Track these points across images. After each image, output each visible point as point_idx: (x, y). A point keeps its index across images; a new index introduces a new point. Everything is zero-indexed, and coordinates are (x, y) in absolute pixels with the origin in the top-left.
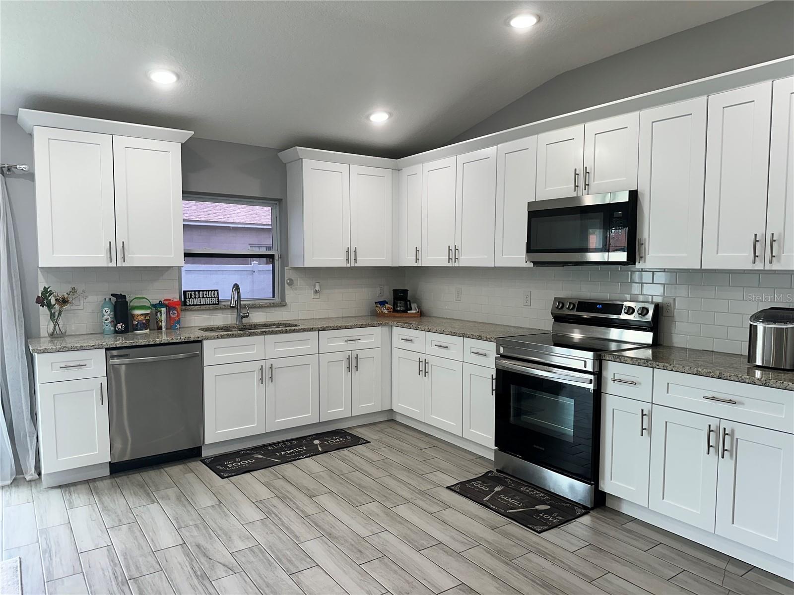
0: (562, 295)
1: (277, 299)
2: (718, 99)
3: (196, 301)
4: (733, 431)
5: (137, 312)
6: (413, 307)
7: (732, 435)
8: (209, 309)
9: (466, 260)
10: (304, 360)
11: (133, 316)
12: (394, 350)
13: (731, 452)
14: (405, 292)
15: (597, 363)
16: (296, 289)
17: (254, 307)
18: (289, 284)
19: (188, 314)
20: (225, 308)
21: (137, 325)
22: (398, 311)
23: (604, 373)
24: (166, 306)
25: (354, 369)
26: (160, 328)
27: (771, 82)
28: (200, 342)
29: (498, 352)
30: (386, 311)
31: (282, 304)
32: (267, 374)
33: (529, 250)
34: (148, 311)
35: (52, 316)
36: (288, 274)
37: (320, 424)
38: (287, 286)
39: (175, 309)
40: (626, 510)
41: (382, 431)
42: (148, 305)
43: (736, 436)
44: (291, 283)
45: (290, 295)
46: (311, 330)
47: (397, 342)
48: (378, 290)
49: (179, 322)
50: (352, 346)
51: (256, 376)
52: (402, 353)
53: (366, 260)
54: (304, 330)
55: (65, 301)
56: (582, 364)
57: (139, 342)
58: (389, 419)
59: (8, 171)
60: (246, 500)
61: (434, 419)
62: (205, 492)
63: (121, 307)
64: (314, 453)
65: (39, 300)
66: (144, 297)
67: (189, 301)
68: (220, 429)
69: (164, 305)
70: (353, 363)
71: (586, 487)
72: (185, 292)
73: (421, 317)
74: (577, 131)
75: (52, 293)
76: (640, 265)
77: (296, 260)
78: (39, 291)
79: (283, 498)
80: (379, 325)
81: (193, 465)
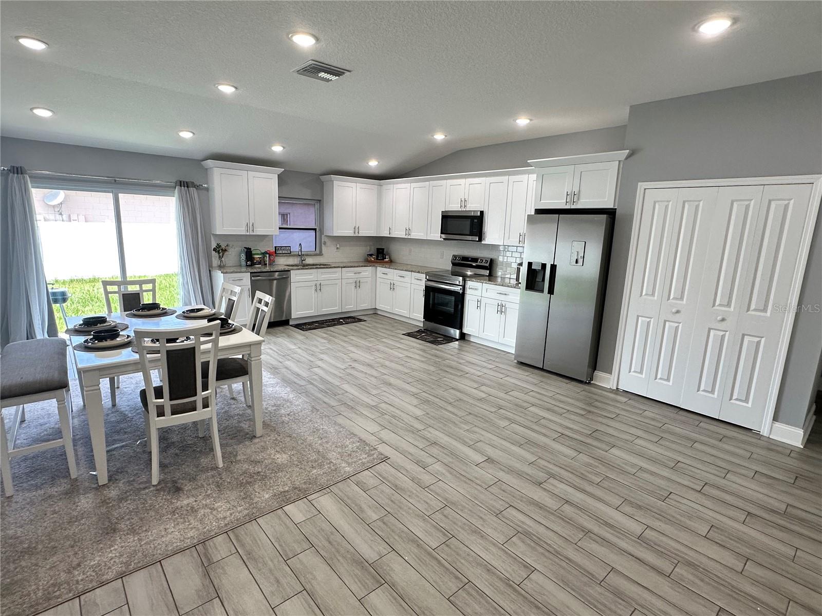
0: (456, 253)
1: (318, 252)
2: (512, 179)
3: (280, 252)
5: (256, 256)
6: (387, 257)
8: (287, 256)
9: (415, 235)
10: (335, 282)
11: (254, 258)
12: (378, 278)
13: (505, 313)
14: (383, 249)
15: (463, 282)
16: (328, 247)
17: (307, 255)
19: (277, 257)
20: (294, 256)
21: (256, 263)
22: (379, 260)
23: (466, 286)
24: (268, 254)
25: (358, 287)
26: (266, 264)
28: (289, 270)
29: (426, 278)
30: (373, 259)
31: (321, 254)
32: (318, 288)
33: (442, 233)
34: (261, 256)
35: (220, 257)
36: (323, 238)
37: (342, 313)
38: (323, 245)
39: (273, 255)
40: (472, 339)
41: (371, 317)
42: (260, 253)
43: (506, 306)
44: (325, 243)
45: (324, 249)
46: (338, 267)
47: (379, 274)
48: (368, 248)
49: (274, 262)
50: (357, 276)
51: (314, 288)
52: (382, 280)
53: (363, 233)
54: (335, 267)
55: (226, 250)
56: (458, 282)
57: (259, 270)
58: (375, 313)
59: (198, 187)
60: (318, 337)
61: (397, 310)
62: (299, 335)
63: (249, 254)
64: (342, 324)
65: (215, 250)
66: (259, 249)
67: (277, 252)
68: (298, 312)
69: (267, 253)
70: (358, 284)
71: (458, 332)
72: (275, 247)
73: (391, 263)
74: (462, 181)
75: (220, 246)
76: (483, 242)
77: (327, 232)
78: (214, 245)
79: (333, 337)
80: (370, 266)
81: (287, 327)
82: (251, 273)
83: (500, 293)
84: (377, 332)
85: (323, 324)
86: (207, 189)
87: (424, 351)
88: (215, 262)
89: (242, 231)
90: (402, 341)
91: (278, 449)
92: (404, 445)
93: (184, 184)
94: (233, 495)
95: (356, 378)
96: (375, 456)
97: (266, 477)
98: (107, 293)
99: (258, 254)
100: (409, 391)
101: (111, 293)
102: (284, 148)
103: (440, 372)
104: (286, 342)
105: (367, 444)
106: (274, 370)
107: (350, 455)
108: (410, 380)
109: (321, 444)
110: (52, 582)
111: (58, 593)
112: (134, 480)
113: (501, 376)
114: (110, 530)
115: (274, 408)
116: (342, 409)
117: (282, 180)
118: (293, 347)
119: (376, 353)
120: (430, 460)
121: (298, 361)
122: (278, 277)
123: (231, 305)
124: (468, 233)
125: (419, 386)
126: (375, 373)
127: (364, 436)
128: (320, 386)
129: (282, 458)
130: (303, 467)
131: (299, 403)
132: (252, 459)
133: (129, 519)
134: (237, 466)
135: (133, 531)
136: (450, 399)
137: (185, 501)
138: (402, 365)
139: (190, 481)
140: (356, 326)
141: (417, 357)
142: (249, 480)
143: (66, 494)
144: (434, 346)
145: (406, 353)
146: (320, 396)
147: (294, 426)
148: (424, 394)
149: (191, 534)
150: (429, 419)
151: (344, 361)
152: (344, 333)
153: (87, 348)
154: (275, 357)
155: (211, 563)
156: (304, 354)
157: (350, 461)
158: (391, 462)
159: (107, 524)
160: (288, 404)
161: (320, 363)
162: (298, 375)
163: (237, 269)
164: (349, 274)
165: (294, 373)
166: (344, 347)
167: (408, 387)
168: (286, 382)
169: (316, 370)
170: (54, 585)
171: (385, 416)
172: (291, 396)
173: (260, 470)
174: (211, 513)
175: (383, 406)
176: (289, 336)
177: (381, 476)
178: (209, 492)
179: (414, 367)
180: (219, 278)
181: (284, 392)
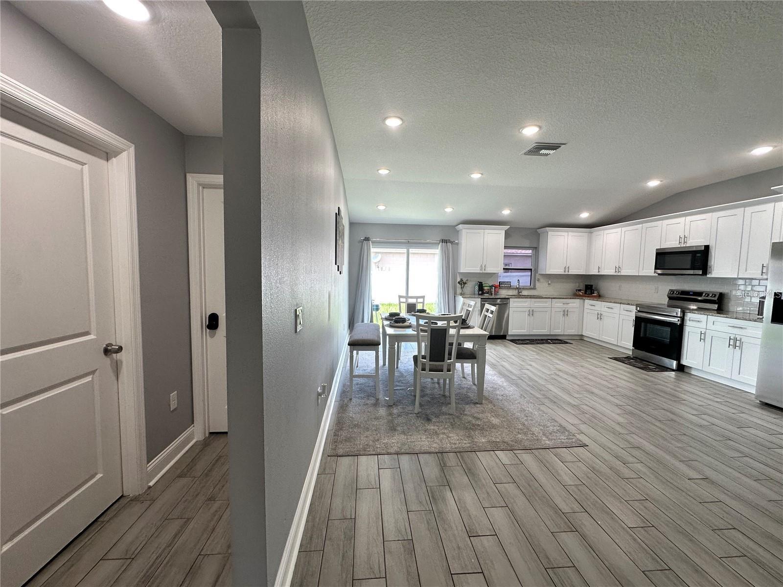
0: (674, 288)
1: (532, 287)
2: (749, 210)
3: (503, 286)
4: (741, 339)
5: (485, 288)
6: (595, 292)
7: (740, 340)
8: (508, 289)
9: (624, 272)
10: (546, 309)
12: (585, 309)
13: (739, 347)
14: (592, 286)
15: (682, 314)
16: (541, 283)
17: (524, 289)
18: (538, 281)
20: (513, 289)
21: (485, 292)
22: (588, 294)
23: (685, 318)
25: (566, 316)
26: (492, 294)
27: (774, 204)
28: (509, 299)
29: (636, 310)
30: (581, 294)
31: (534, 288)
32: (531, 313)
33: (656, 268)
34: (488, 288)
35: (462, 287)
36: (538, 276)
37: (550, 335)
38: (537, 281)
39: (497, 288)
40: (693, 372)
41: (578, 342)
42: (488, 285)
43: (742, 341)
44: (538, 280)
45: (538, 284)
46: (549, 298)
47: (587, 306)
48: (577, 284)
49: (498, 292)
50: (565, 306)
51: (527, 313)
52: (589, 311)
53: (573, 271)
54: (546, 298)
55: (466, 283)
56: (675, 313)
57: (487, 297)
58: (581, 338)
59: (452, 243)
60: (529, 351)
61: (605, 338)
62: (514, 347)
63: (481, 286)
64: (549, 343)
65: (459, 283)
66: (488, 283)
67: (501, 285)
68: (514, 330)
69: (493, 286)
70: (566, 313)
71: (675, 363)
72: (500, 282)
73: (599, 297)
74: (682, 220)
75: (462, 280)
76: (708, 276)
77: (542, 271)
78: (459, 280)
79: (542, 351)
80: (578, 299)
81: (504, 340)
82: (481, 299)
83: (733, 327)
84: (582, 353)
85: (533, 341)
86: (457, 244)
87: (632, 374)
88: (459, 291)
89: (477, 270)
90: (607, 363)
91: (493, 414)
92: (603, 440)
93: (444, 241)
94: (462, 433)
95: (560, 383)
96: (574, 440)
97: (483, 428)
98: (400, 303)
99: (486, 287)
100: (613, 402)
101: (402, 302)
102: (511, 210)
103: (649, 393)
104: (503, 351)
105: (567, 430)
106: (493, 366)
107: (551, 434)
108: (614, 394)
109: (526, 420)
110: (366, 443)
111: (368, 449)
112: (405, 408)
113: (734, 411)
114: (393, 429)
115: (492, 389)
116: (546, 401)
117: (507, 235)
118: (507, 353)
119: (580, 368)
120: (631, 459)
121: (512, 363)
122: (500, 303)
123: (468, 313)
124: (689, 267)
125: (624, 400)
126: (578, 382)
127: (565, 424)
128: (529, 382)
129: (495, 421)
130: (511, 430)
131: (510, 390)
132: (475, 416)
133: (402, 426)
134: (464, 417)
135: (404, 433)
136: (659, 417)
137: (431, 427)
138: (607, 381)
139: (435, 417)
140: (562, 346)
141: (625, 378)
142: (472, 427)
143: (374, 405)
144: (646, 372)
145: (611, 373)
146: (528, 389)
147: (506, 403)
148: (629, 407)
149: (435, 445)
150: (632, 428)
151: (549, 369)
152: (552, 350)
153: (391, 326)
154: (495, 358)
155: (445, 465)
156: (516, 359)
157: (550, 437)
158: (589, 449)
159: (392, 425)
160: (502, 389)
161: (529, 367)
162: (511, 372)
163: (472, 296)
164: (558, 304)
165: (508, 370)
166: (551, 360)
167: (612, 399)
168: (501, 374)
169: (527, 372)
170: (367, 445)
171: (586, 415)
172: (505, 384)
173: (480, 424)
174: (447, 438)
175: (585, 407)
176: (505, 346)
177: (578, 456)
178: (446, 426)
179: (620, 384)
180: (460, 300)
181: (500, 381)
